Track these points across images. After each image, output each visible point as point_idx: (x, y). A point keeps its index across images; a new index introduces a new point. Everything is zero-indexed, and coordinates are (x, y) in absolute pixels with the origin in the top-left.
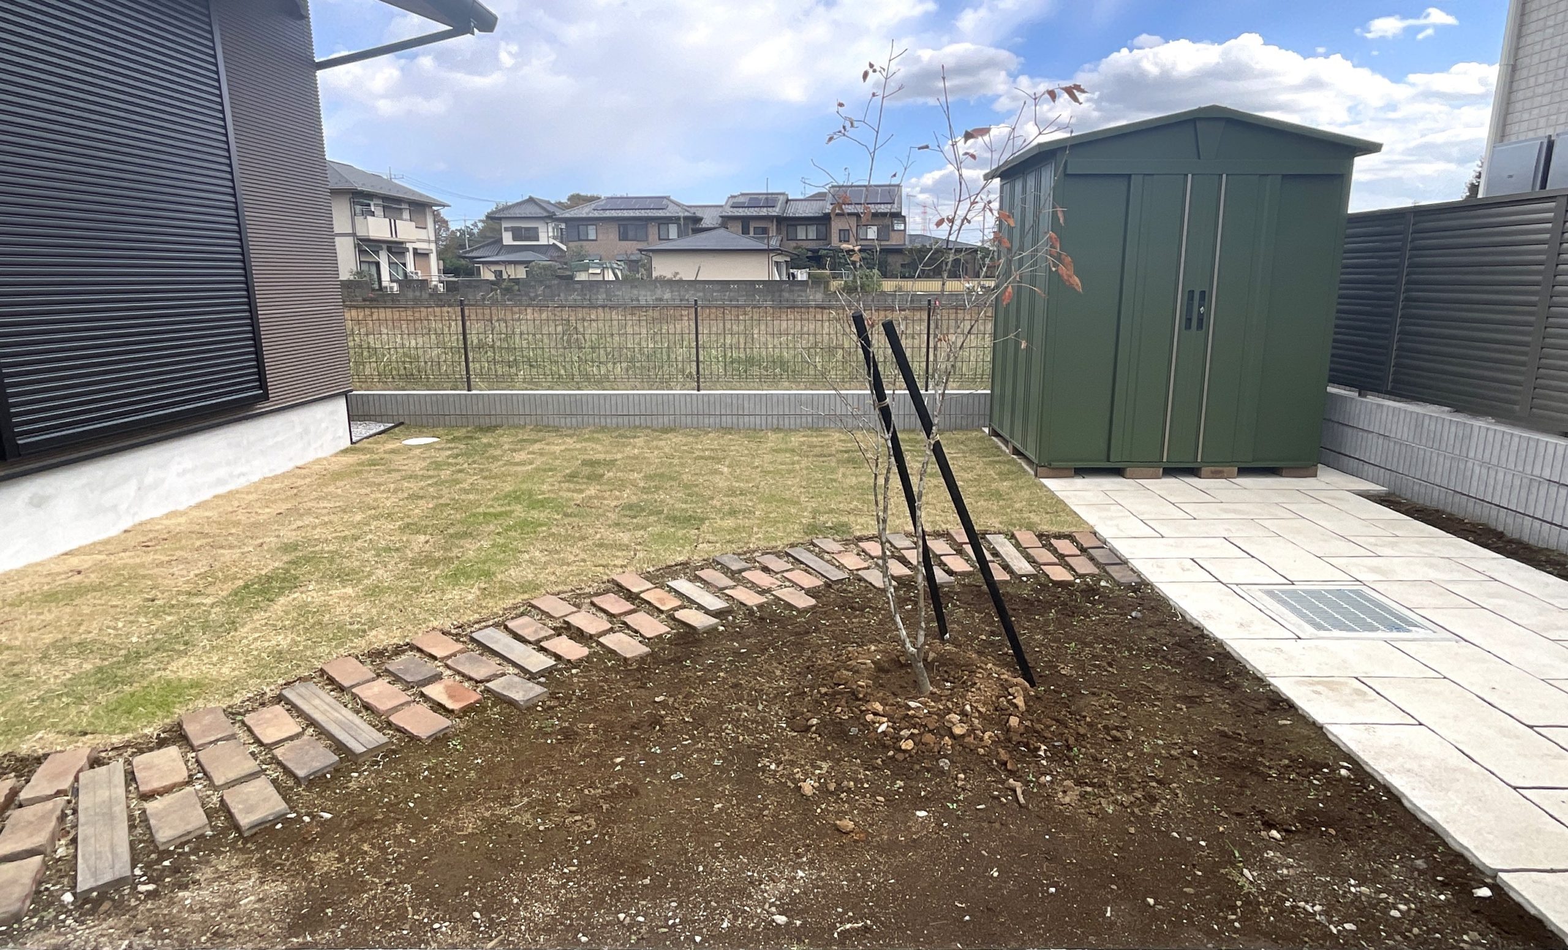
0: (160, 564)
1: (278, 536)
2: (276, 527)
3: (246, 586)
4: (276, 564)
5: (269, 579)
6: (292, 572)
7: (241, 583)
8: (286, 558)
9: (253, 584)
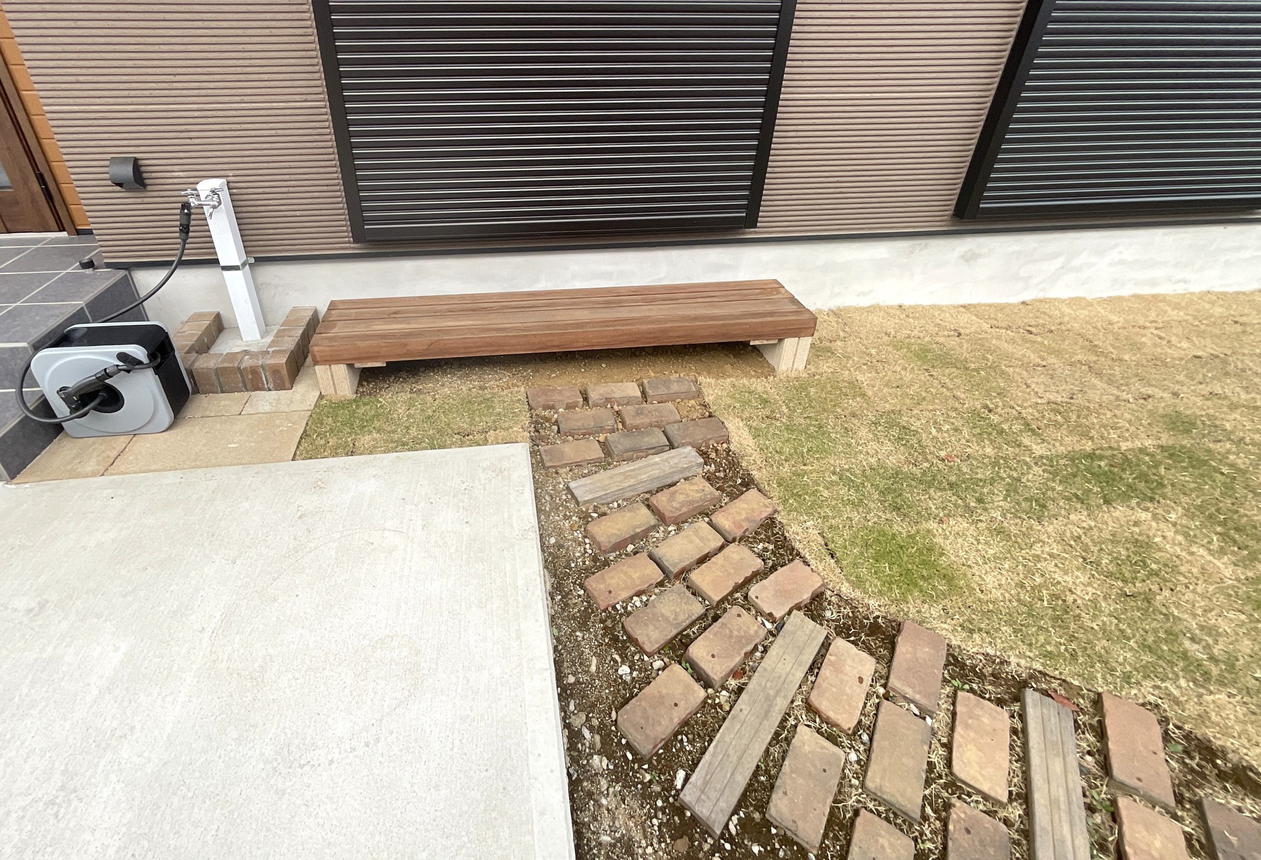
0: (1025, 366)
1: (1176, 395)
2: (1181, 378)
3: (1091, 456)
4: (1148, 443)
5: (1126, 462)
6: (1162, 471)
7: (1088, 446)
8: (1166, 439)
9: (1101, 458)
